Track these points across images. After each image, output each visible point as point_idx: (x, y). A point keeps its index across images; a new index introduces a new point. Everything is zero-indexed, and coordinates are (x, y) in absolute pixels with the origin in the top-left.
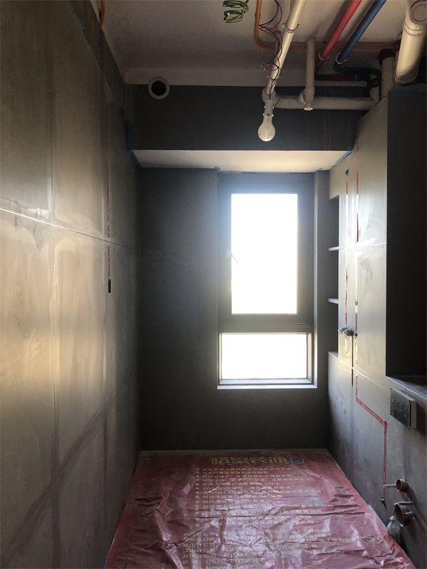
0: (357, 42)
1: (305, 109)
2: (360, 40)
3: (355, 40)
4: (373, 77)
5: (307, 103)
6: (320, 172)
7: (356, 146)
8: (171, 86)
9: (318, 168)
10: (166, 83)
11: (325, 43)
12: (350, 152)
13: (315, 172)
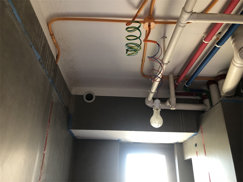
0: (197, 77)
1: (171, 109)
2: (198, 76)
3: (196, 75)
4: (204, 94)
5: (172, 106)
6: (177, 143)
7: (200, 131)
8: (96, 96)
9: (176, 141)
10: (93, 95)
11: (178, 76)
12: (197, 133)
13: (174, 143)
